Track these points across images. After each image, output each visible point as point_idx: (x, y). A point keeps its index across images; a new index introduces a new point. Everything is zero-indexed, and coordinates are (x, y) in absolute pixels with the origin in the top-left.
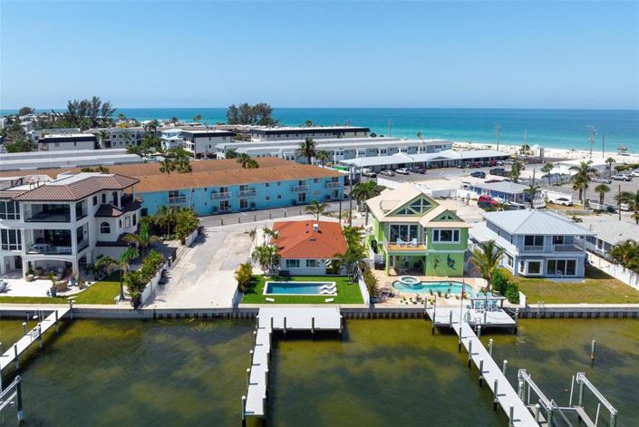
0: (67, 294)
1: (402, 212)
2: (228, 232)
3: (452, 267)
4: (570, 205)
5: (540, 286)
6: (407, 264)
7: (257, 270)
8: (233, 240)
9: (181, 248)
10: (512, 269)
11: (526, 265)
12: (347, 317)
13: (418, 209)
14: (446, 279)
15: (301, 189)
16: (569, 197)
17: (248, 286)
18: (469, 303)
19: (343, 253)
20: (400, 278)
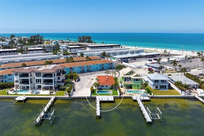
0: (53, 94)
1: (127, 74)
2: (85, 78)
3: (138, 87)
4: (172, 70)
5: (158, 91)
6: (128, 86)
7: (94, 88)
8: (87, 80)
9: (75, 82)
10: (152, 87)
11: (155, 87)
12: (115, 98)
13: (131, 74)
14: (137, 90)
15: (103, 66)
16: (172, 68)
17: (93, 92)
18: (141, 95)
19: (114, 84)
20: (126, 90)
